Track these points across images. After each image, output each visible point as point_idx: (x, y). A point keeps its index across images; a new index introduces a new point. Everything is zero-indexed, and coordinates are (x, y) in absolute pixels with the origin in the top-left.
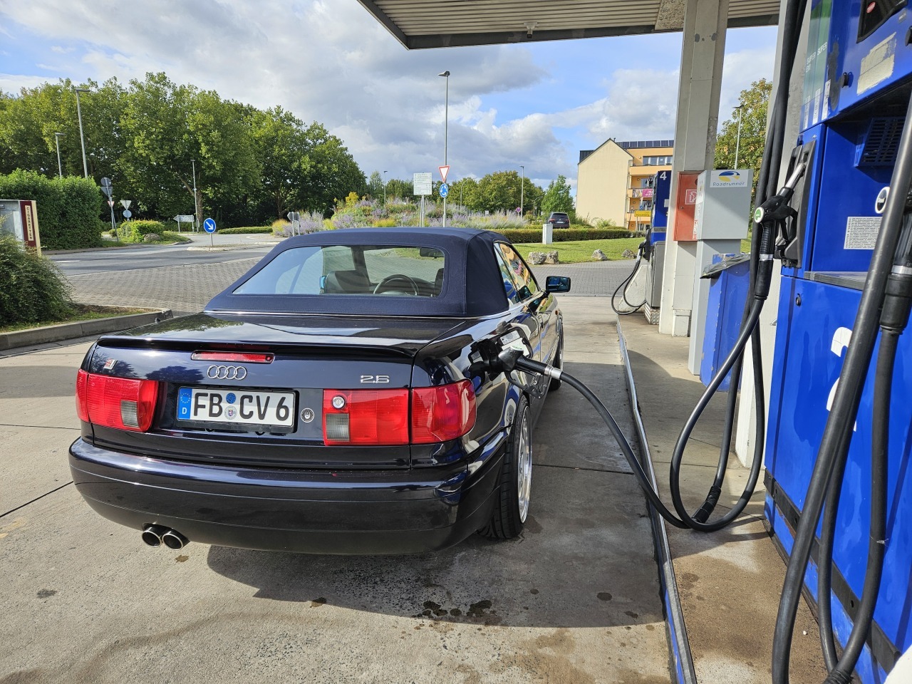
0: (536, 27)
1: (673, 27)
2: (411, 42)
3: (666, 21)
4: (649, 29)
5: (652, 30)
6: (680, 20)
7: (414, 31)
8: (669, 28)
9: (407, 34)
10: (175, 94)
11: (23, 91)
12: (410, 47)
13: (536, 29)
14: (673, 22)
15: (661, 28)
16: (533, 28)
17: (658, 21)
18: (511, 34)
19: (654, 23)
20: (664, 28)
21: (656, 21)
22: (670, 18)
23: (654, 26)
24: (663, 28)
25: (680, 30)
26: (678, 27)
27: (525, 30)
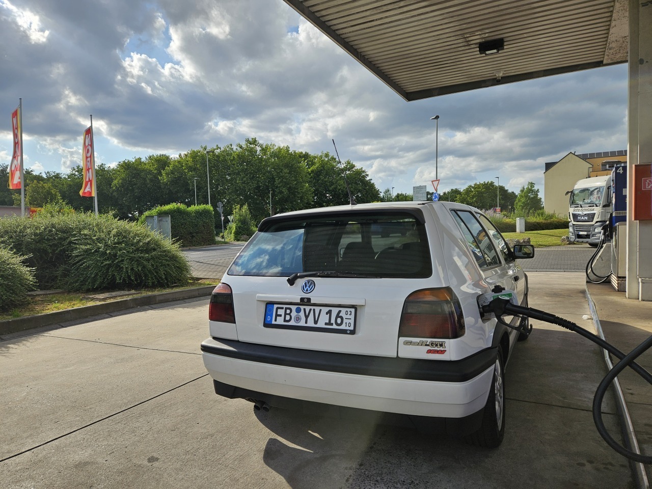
0: (503, 74)
1: (619, 60)
2: (410, 96)
3: (613, 56)
4: (599, 64)
5: (601, 64)
6: (626, 54)
7: (412, 88)
8: (616, 61)
9: (407, 91)
10: (263, 149)
11: (180, 155)
12: (409, 100)
13: (504, 75)
14: (618, 57)
15: (608, 62)
16: (501, 75)
17: (606, 57)
18: (484, 81)
19: (602, 59)
20: (612, 62)
21: (604, 57)
22: (616, 53)
23: (602, 62)
24: (610, 61)
25: (626, 61)
26: (624, 59)
27: (495, 77)
